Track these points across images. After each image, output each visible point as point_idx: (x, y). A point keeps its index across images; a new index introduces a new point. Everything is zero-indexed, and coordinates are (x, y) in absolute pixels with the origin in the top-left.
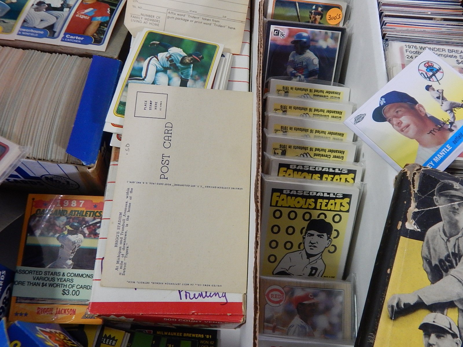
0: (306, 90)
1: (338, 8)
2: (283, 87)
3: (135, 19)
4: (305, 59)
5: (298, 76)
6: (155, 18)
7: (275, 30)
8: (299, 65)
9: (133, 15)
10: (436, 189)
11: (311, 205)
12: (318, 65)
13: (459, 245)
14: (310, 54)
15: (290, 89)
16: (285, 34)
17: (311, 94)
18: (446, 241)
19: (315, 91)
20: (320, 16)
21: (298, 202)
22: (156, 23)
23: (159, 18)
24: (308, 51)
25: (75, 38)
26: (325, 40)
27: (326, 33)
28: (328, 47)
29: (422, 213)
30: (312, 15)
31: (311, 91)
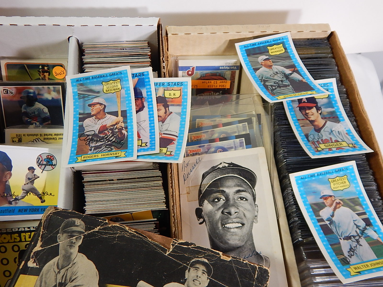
0: (37, 135)
1: (60, 66)
2: (17, 135)
4: (36, 109)
5: (34, 123)
7: (4, 90)
8: (32, 115)
10: (61, 227)
11: (16, 239)
12: (48, 113)
13: (67, 274)
14: (38, 105)
15: (22, 135)
16: (13, 92)
17: (42, 138)
18: (57, 273)
19: (45, 135)
20: (48, 74)
21: (5, 238)
24: (37, 103)
26: (49, 93)
27: (49, 88)
28: (53, 98)
29: (44, 251)
30: (40, 73)
31: (41, 135)
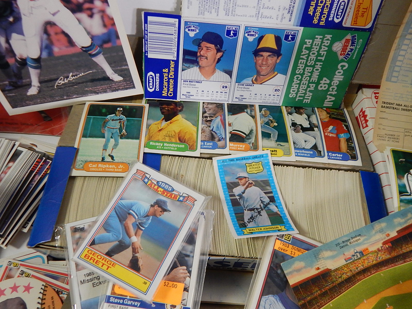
3: (381, 138)
6: (396, 137)
9: (379, 135)
22: (397, 140)
23: (399, 136)
25: (336, 155)
